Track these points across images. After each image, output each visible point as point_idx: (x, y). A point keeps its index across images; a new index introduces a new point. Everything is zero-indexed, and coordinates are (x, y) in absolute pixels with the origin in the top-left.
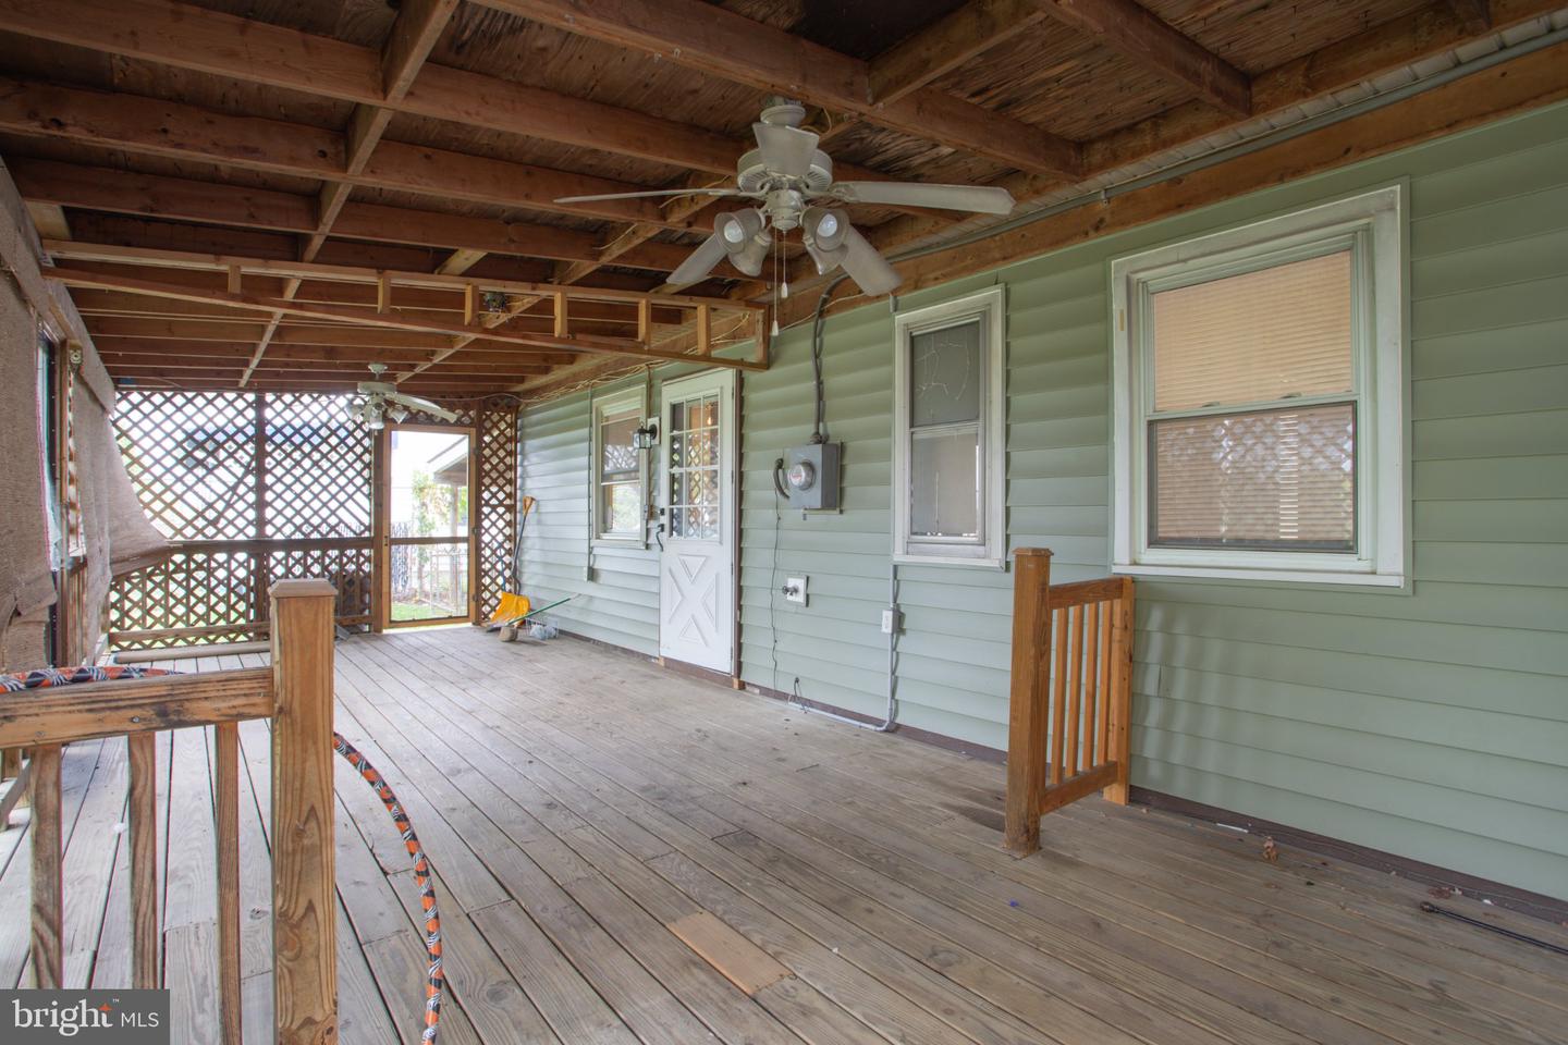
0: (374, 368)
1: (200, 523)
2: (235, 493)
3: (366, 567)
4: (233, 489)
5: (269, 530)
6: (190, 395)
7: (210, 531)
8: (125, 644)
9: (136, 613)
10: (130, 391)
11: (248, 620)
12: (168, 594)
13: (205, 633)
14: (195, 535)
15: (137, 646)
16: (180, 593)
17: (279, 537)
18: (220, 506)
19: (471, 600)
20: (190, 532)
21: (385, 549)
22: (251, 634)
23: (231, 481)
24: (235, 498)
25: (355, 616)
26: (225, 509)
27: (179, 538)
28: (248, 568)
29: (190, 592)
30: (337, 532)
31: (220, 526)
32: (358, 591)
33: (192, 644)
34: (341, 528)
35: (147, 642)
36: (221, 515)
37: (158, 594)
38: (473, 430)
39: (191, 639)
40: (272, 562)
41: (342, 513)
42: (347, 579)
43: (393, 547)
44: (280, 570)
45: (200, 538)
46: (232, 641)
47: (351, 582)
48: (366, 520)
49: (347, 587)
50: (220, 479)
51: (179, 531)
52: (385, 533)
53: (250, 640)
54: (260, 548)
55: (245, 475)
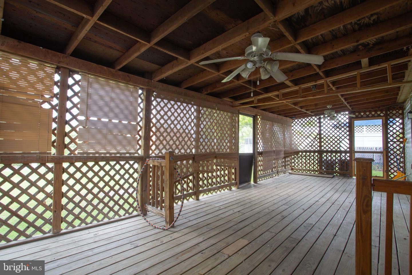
0: (328, 107)
1: (308, 146)
2: (315, 139)
3: (348, 158)
4: (315, 138)
5: (323, 148)
6: (306, 118)
7: (310, 148)
8: (295, 170)
9: (297, 165)
10: (295, 119)
11: (318, 169)
12: (302, 161)
13: (309, 171)
14: (307, 149)
15: (297, 171)
16: (304, 161)
17: (325, 150)
18: (312, 142)
19: (384, 172)
20: (306, 148)
21: (353, 154)
22: (318, 172)
23: (314, 137)
24: (315, 140)
25: (344, 172)
26: (313, 143)
27: (304, 149)
28: (318, 157)
29: (306, 161)
30: (340, 149)
31: (312, 147)
32: (345, 165)
33: (307, 173)
34: (341, 148)
35: (299, 171)
36: (312, 144)
37: (301, 161)
38: (384, 118)
39: (306, 171)
40: (323, 156)
41: (341, 144)
42: (342, 162)
43: (356, 154)
44: (325, 158)
45: (308, 149)
46: (315, 173)
47: (344, 162)
48: (348, 146)
49: (343, 164)
50: (312, 136)
51: (304, 148)
52: (353, 150)
53: (318, 174)
54: (321, 152)
55: (317, 135)
